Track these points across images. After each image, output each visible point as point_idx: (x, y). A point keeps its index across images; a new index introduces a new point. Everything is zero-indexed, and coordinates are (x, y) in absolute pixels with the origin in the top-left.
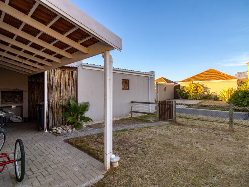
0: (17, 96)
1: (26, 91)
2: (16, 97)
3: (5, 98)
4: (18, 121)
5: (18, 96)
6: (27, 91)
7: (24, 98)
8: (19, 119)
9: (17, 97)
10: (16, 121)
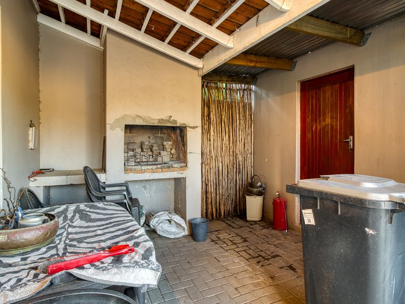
0: (165, 143)
1: (193, 128)
2: (164, 149)
3: (133, 150)
4: (175, 233)
5: (168, 144)
6: (197, 127)
7: (188, 151)
8: (178, 225)
9: (167, 146)
10: (170, 233)
